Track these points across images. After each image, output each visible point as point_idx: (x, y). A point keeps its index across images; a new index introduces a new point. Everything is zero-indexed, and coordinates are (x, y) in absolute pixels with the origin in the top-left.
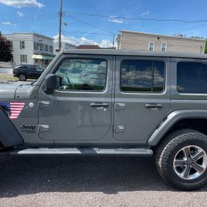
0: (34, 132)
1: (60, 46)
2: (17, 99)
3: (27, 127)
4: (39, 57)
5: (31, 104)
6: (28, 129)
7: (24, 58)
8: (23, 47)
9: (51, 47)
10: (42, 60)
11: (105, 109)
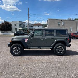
1: (28, 25)
4: (21, 29)
5: (29, 39)
7: (16, 29)
8: (16, 26)
9: (25, 25)
10: (22, 30)
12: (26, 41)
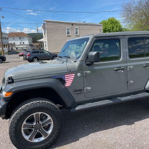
0: (82, 93)
2: (70, 72)
3: (77, 91)
5: (79, 74)
6: (78, 92)
11: (123, 71)
12: (68, 84)
